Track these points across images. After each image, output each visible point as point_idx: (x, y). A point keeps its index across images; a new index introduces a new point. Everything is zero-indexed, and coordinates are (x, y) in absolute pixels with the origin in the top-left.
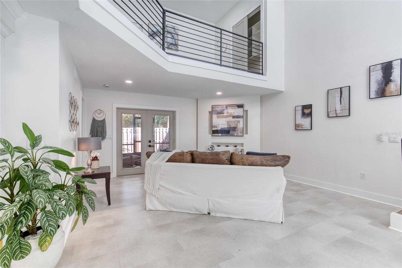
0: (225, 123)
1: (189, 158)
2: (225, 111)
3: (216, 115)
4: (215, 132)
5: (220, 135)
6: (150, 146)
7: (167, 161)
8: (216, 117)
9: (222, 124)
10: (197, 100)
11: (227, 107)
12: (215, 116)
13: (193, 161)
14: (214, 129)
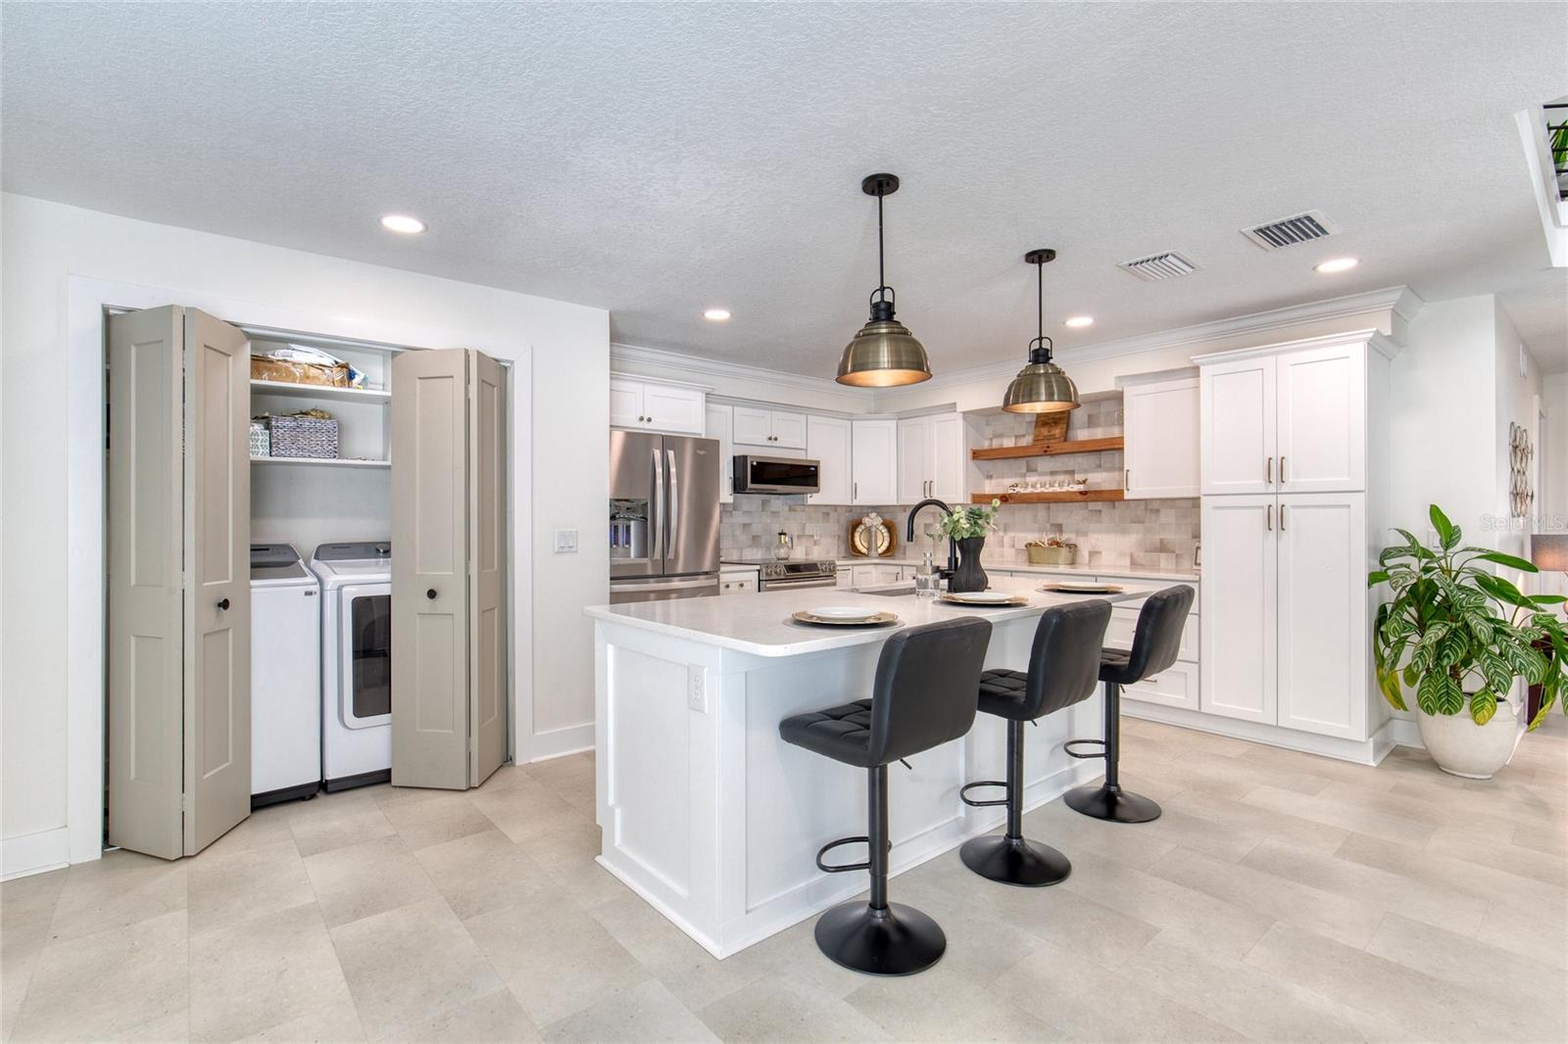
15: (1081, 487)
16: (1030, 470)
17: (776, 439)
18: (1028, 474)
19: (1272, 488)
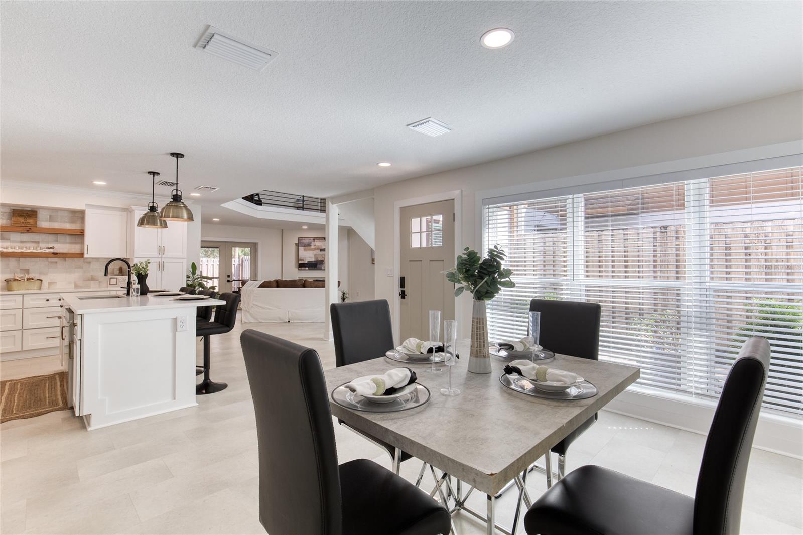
0: (313, 256)
1: (275, 284)
2: (313, 244)
3: (303, 248)
4: (301, 266)
5: (307, 268)
6: (229, 281)
7: (259, 287)
8: (303, 249)
9: (309, 258)
10: (282, 230)
11: (314, 240)
12: (301, 249)
13: (278, 286)
14: (300, 262)
15: (51, 251)
16: (5, 239)
19: (160, 256)
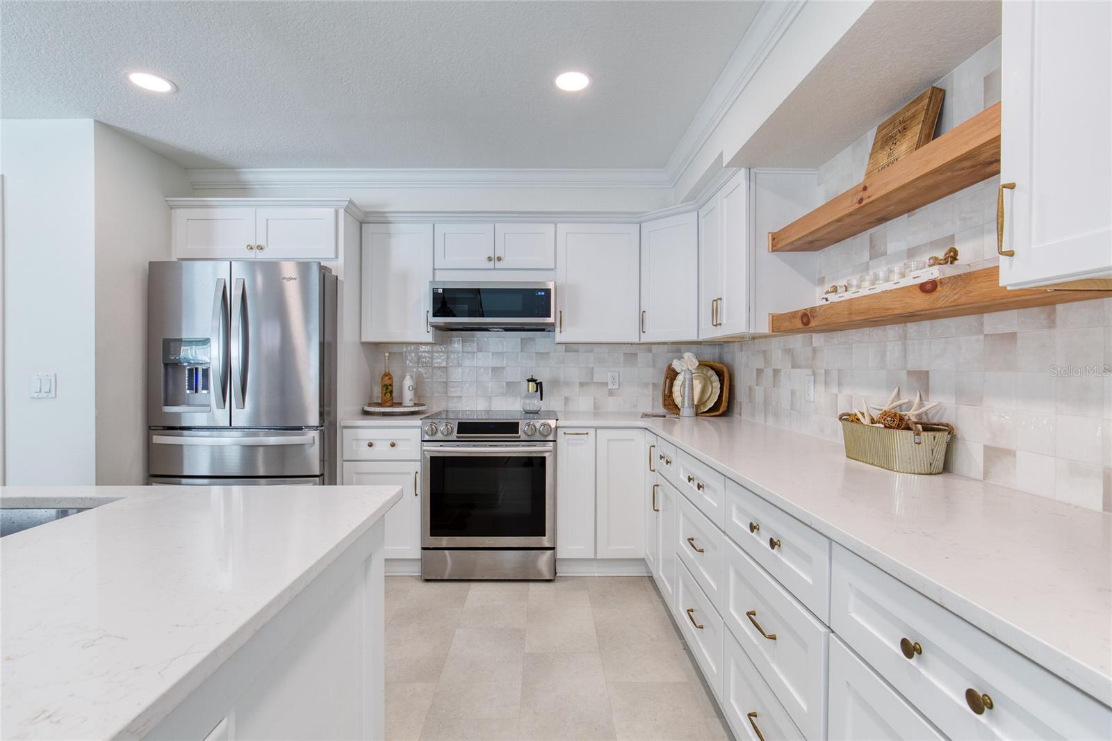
16: (876, 253)
17: (499, 259)
18: (871, 264)
